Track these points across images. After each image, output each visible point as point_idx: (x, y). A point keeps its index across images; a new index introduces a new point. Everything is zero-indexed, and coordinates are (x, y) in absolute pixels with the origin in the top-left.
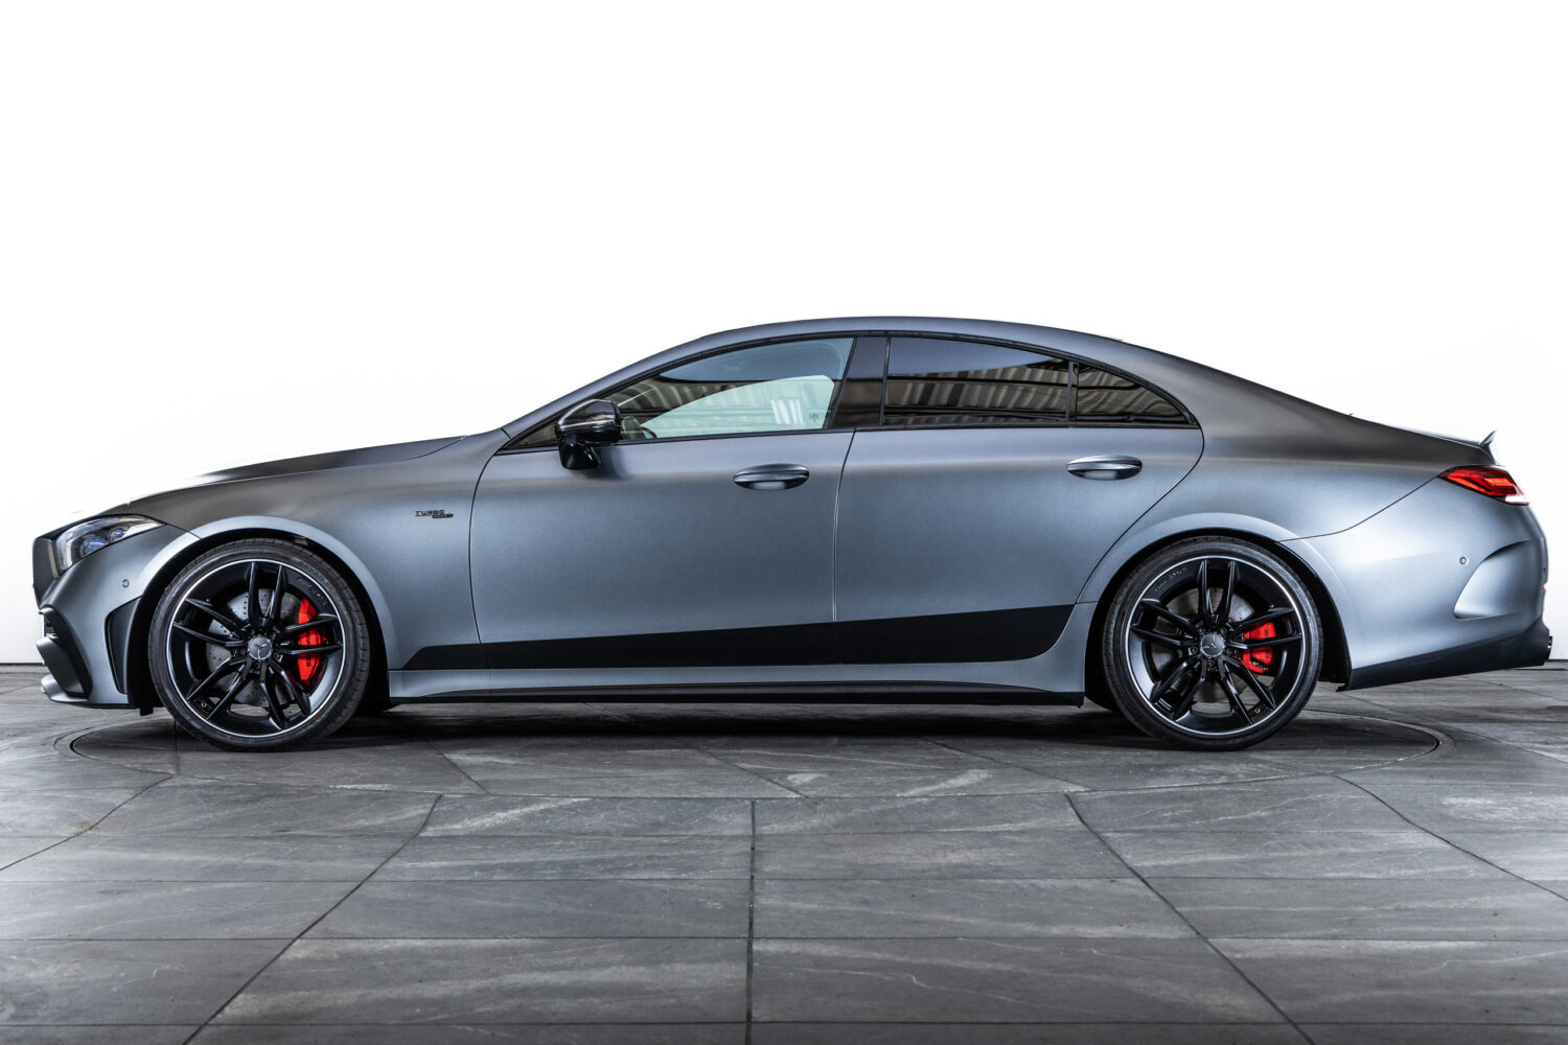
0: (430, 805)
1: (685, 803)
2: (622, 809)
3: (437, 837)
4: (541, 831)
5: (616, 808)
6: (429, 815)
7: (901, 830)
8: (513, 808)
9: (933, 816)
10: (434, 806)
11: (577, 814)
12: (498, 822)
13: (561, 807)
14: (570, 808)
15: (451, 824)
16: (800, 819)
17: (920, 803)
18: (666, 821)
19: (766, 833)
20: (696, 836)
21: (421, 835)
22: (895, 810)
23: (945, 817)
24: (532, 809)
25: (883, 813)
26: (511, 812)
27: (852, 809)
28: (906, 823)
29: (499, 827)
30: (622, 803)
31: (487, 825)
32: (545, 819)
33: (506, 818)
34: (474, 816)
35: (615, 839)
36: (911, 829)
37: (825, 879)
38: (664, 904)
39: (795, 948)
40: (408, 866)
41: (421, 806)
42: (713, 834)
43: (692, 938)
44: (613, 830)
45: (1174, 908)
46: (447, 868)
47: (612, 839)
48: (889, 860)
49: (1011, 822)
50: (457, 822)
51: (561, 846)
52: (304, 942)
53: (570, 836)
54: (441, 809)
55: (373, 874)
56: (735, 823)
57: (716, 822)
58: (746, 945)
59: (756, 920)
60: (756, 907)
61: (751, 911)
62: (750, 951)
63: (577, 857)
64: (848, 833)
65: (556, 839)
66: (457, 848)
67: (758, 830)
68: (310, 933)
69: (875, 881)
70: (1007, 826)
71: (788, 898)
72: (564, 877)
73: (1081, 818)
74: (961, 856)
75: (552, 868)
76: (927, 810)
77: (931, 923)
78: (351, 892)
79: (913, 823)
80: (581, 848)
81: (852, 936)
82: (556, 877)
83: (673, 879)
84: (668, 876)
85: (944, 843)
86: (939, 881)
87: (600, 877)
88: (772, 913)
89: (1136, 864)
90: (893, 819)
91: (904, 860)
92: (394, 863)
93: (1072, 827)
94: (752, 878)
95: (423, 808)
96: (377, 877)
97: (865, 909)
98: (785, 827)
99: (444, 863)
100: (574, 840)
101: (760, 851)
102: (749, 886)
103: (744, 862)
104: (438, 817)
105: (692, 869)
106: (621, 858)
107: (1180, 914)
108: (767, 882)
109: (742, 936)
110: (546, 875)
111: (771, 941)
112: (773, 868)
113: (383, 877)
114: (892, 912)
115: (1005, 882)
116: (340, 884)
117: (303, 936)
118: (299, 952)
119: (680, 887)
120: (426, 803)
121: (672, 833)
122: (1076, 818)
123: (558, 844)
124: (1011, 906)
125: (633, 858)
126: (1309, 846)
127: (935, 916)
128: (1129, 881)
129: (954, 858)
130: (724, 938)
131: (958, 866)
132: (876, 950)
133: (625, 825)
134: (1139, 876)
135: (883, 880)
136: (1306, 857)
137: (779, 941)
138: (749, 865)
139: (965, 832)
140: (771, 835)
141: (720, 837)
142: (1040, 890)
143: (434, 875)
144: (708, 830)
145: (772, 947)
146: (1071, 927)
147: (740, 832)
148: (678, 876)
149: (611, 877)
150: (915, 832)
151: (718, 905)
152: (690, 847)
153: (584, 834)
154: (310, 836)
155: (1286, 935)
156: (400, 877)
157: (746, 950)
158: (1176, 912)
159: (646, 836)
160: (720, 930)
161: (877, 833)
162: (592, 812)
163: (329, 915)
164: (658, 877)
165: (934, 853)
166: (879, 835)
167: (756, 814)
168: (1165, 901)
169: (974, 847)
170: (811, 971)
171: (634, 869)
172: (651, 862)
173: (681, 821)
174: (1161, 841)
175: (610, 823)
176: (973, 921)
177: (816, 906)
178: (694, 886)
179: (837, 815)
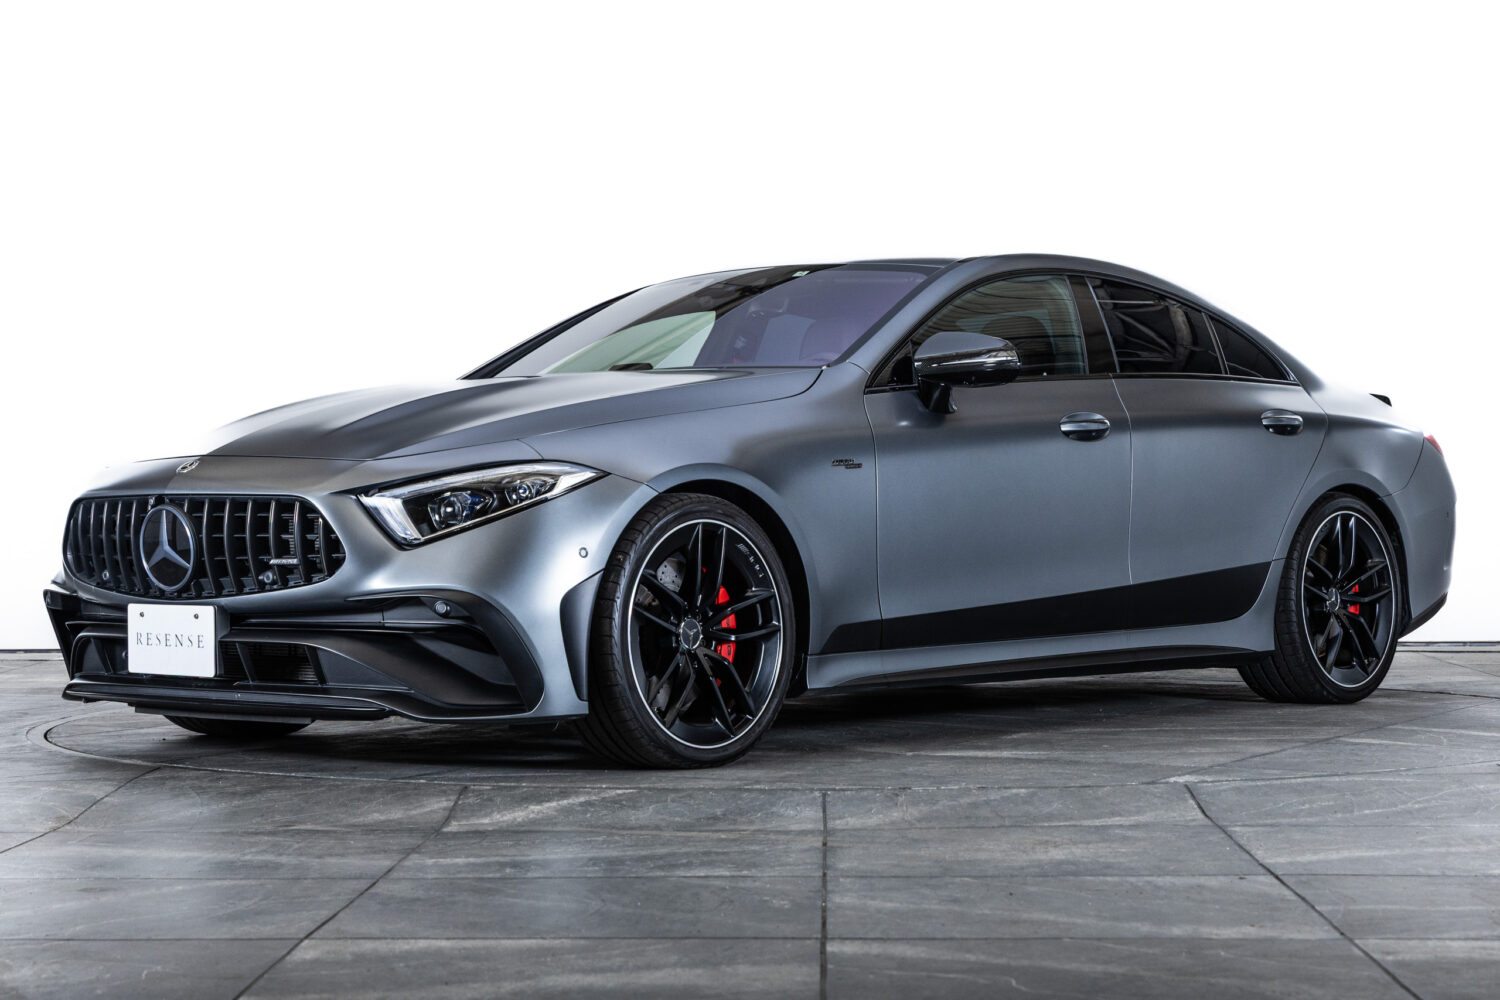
0: (454, 798)
1: (745, 795)
2: (673, 801)
3: (464, 833)
4: (581, 826)
5: (666, 801)
6: (452, 810)
7: (995, 824)
8: (548, 801)
9: (1031, 809)
10: (459, 799)
11: (622, 807)
12: (531, 816)
13: (604, 798)
14: (615, 801)
15: (478, 818)
16: (878, 813)
17: (1017, 795)
18: (724, 815)
19: (840, 827)
20: (759, 830)
21: (445, 830)
22: (987, 803)
23: (1046, 810)
24: (571, 801)
25: (975, 805)
26: (547, 805)
27: (938, 801)
28: (1002, 817)
29: (533, 822)
30: (673, 795)
31: (519, 820)
32: (585, 812)
33: (541, 811)
34: (505, 809)
35: (667, 834)
36: (1007, 823)
37: (908, 877)
38: (723, 903)
39: (875, 949)
40: (430, 864)
41: (444, 799)
42: (779, 829)
43: (756, 938)
44: (663, 824)
45: (1313, 907)
46: (474, 864)
47: (662, 833)
48: (982, 856)
49: (1120, 815)
50: (486, 816)
51: (604, 842)
52: (313, 942)
53: (614, 831)
54: (467, 801)
55: (389, 871)
56: (802, 816)
57: (781, 816)
58: (819, 945)
59: (830, 920)
60: (829, 905)
61: (824, 910)
62: (823, 951)
63: (623, 854)
64: (934, 828)
65: (599, 834)
66: (485, 843)
67: (830, 825)
68: (321, 932)
69: (966, 879)
70: (1117, 820)
71: (865, 897)
72: (609, 875)
73: (1203, 812)
74: (1066, 851)
75: (594, 865)
76: (1025, 802)
77: (1032, 922)
78: (367, 890)
79: (1010, 817)
80: (627, 843)
81: (940, 936)
82: (600, 875)
83: (733, 877)
84: (728, 874)
85: (1045, 838)
86: (1041, 879)
87: (650, 874)
88: (848, 912)
89: (1269, 861)
90: (985, 812)
91: (998, 856)
92: (414, 860)
93: (1194, 820)
94: (825, 875)
95: (447, 800)
96: (394, 875)
97: (956, 908)
98: (861, 821)
99: (472, 860)
100: (620, 835)
101: (832, 847)
102: (821, 884)
103: (817, 858)
104: (462, 810)
105: (755, 865)
106: (674, 854)
107: (1320, 914)
108: (841, 880)
109: (815, 936)
110: (586, 872)
111: (847, 942)
112: (848, 864)
113: (402, 875)
114: (987, 912)
115: (1116, 879)
116: (355, 882)
117: (313, 936)
118: (307, 952)
119: (741, 884)
120: (449, 795)
121: (732, 827)
122: (1198, 810)
123: (600, 839)
124: (1124, 904)
125: (687, 854)
126: (1469, 841)
127: (1036, 916)
128: (1262, 878)
129: (1057, 854)
130: (793, 938)
131: (1061, 863)
132: (969, 951)
133: (677, 819)
134: (1272, 873)
135: (975, 877)
136: (1466, 853)
137: (857, 942)
138: (821, 862)
139: (1070, 826)
140: (844, 830)
141: (787, 833)
142: (1158, 888)
143: (459, 872)
144: (773, 825)
145: (850, 948)
146: (1195, 927)
147: (810, 826)
148: (738, 873)
149: (663, 874)
150: (1011, 826)
151: (786, 904)
152: (751, 843)
153: (632, 828)
154: (318, 831)
155: (1446, 936)
156: (421, 875)
157: (818, 951)
158: (1316, 911)
159: (700, 831)
160: (788, 929)
161: (967, 827)
162: (640, 804)
163: (341, 914)
164: (716, 874)
165: (1033, 848)
166: (969, 830)
167: (828, 807)
168: (1303, 899)
169: (1081, 842)
170: (895, 973)
171: (689, 865)
172: (708, 859)
173: (741, 815)
174: (1297, 836)
175: (660, 817)
176: (1079, 921)
177: (898, 905)
178: (757, 884)
179: (921, 808)
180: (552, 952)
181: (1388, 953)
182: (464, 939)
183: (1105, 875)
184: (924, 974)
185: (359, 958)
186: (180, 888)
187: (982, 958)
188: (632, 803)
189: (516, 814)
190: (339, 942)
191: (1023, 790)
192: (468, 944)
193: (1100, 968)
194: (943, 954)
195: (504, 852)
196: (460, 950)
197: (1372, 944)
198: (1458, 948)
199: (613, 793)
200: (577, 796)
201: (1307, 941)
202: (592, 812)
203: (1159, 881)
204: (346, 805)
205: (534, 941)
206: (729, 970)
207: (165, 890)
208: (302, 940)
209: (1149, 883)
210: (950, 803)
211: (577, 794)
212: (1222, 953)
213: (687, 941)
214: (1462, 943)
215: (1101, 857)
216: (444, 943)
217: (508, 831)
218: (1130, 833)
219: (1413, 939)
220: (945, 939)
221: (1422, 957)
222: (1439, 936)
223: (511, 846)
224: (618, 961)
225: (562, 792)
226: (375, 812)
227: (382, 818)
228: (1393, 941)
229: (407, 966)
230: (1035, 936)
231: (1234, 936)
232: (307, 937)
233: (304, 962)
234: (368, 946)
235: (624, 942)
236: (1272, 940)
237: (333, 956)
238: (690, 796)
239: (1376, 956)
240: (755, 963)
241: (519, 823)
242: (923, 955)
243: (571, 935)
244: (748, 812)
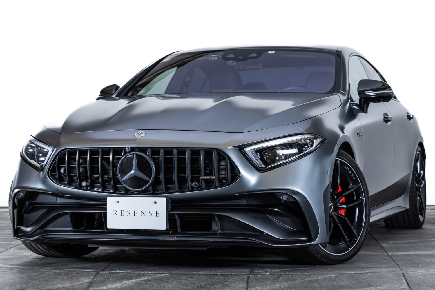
0: (92, 277)
1: (215, 277)
2: (184, 279)
5: (181, 279)
6: (91, 283)
8: (132, 279)
9: (335, 283)
10: (94, 278)
11: (163, 282)
12: (124, 285)
13: (155, 278)
14: (160, 279)
15: (102, 286)
16: (270, 285)
17: (330, 277)
18: (205, 285)
22: (317, 281)
23: (342, 284)
24: (141, 279)
25: (311, 282)
27: (296, 280)
28: (322, 287)
30: (184, 277)
31: (119, 287)
32: (146, 284)
33: (128, 284)
34: (113, 283)
41: (88, 278)
50: (105, 285)
54: (98, 279)
57: (229, 286)
73: (408, 285)
76: (332, 281)
79: (326, 287)
90: (316, 285)
95: (89, 279)
104: (95, 283)
122: (406, 284)
162: (170, 281)
167: (249, 282)
173: (212, 285)
175: (178, 286)
179: (288, 283)
188: (167, 280)
189: (118, 285)
191: (333, 275)
199: (159, 276)
200: (144, 277)
202: (150, 284)
204: (46, 281)
210: (301, 281)
211: (144, 275)
225: (138, 275)
226: (59, 284)
227: (61, 286)
238: (192, 277)
244: (215, 284)
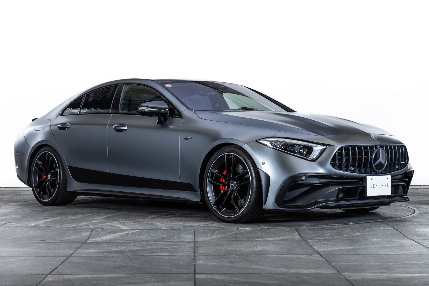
0: (90, 232)
1: (172, 231)
2: (152, 233)
3: (93, 242)
4: (126, 240)
5: (150, 233)
6: (90, 236)
7: (243, 239)
8: (117, 233)
9: (252, 235)
10: (91, 232)
11: (138, 235)
12: (112, 237)
13: (133, 232)
14: (135, 233)
15: (97, 238)
16: (210, 236)
18: (166, 237)
19: (199, 240)
20: (176, 242)
21: (87, 242)
22: (240, 233)
23: (257, 235)
24: (123, 233)
25: (237, 234)
26: (116, 234)
27: (226, 233)
28: (244, 238)
29: (112, 239)
30: (152, 231)
31: (109, 239)
32: (127, 236)
33: (115, 236)
34: (104, 236)
35: (150, 243)
36: (246, 239)
37: (218, 255)
38: (166, 263)
39: (209, 277)
40: (84, 252)
41: (87, 233)
42: (182, 241)
43: (176, 274)
44: (149, 240)
45: (330, 264)
46: (96, 252)
47: (149, 243)
48: (239, 249)
49: (278, 237)
50: (99, 237)
51: (133, 245)
52: (51, 275)
53: (135, 242)
54: (94, 233)
55: (72, 254)
56: (189, 238)
57: (183, 237)
58: (193, 276)
59: (196, 268)
60: (196, 264)
61: (195, 265)
62: (195, 277)
63: (138, 249)
64: (225, 241)
65: (131, 243)
66: (99, 246)
67: (196, 240)
68: (53, 273)
69: (234, 256)
70: (276, 238)
71: (206, 261)
72: (134, 255)
73: (300, 236)
74: (262, 248)
75: (130, 252)
76: (251, 233)
77: (252, 268)
78: (66, 260)
79: (246, 237)
80: (139, 245)
81: (227, 273)
82: (132, 255)
83: (169, 255)
84: (168, 254)
85: (256, 244)
86: (255, 256)
87: (146, 255)
88: (201, 266)
89: (318, 250)
90: (240, 236)
91: (244, 249)
92: (79, 251)
93: (297, 238)
94: (195, 255)
95: (88, 233)
96: (73, 255)
97: (231, 264)
98: (205, 239)
99: (95, 251)
100: (137, 243)
101: (197, 246)
102: (194, 257)
103: (192, 250)
104: (92, 236)
105: (175, 252)
106: (152, 249)
107: (332, 266)
108: (200, 256)
109: (192, 273)
110: (128, 254)
111: (201, 275)
112: (201, 252)
113: (76, 255)
114: (240, 265)
115: (276, 256)
116: (62, 257)
117: (51, 274)
118: (49, 279)
119: (171, 258)
120: (89, 231)
121: (169, 241)
123: (132, 244)
124: (278, 263)
125: (156, 249)
126: (373, 244)
127: (254, 267)
128: (316, 255)
129: (260, 248)
130: (186, 274)
131: (261, 251)
132: (235, 277)
133: (153, 238)
134: (319, 254)
135: (237, 255)
136: (372, 248)
137: (204, 275)
138: (194, 251)
139: (263, 240)
140: (200, 241)
141: (184, 242)
142: (288, 258)
143: (92, 254)
144: (180, 240)
145: (202, 277)
146: (298, 270)
147: (190, 240)
148: (171, 254)
149: (149, 255)
150: (247, 240)
151: (184, 263)
152: (174, 245)
153: (140, 241)
154: (51, 242)
155: (366, 272)
156: (81, 255)
157: (193, 277)
158: (331, 265)
159: (160, 242)
160: (185, 271)
161: (234, 240)
162: (142, 234)
163: (59, 267)
164: (164, 255)
165: (253, 247)
166: (235, 241)
167: (196, 234)
168: (328, 261)
169: (266, 245)
170: (215, 284)
171: (157, 252)
172: (162, 250)
173: (171, 237)
174: (326, 243)
175: (148, 238)
176: (266, 268)
177: (216, 264)
178: (176, 257)
179: (222, 235)
180: (119, 278)
181: (351, 277)
182: (93, 274)
183: (273, 254)
184: (223, 284)
185: (64, 280)
186: (13, 259)
187: (239, 279)
189: (108, 237)
190: (59, 275)
191: (250, 230)
192: (95, 276)
193: (271, 282)
194: (228, 278)
195: (104, 248)
196: (93, 278)
197: (346, 274)
198: (370, 276)
201: (329, 273)
203: (288, 256)
205: (114, 275)
206: (168, 283)
207: (8, 260)
208: (48, 275)
209: (285, 257)
210: (229, 233)
211: (125, 231)
212: (305, 277)
213: (156, 275)
214: (371, 274)
215: (272, 249)
216: (88, 276)
217: (105, 242)
218: (280, 242)
219: (357, 273)
220: (229, 274)
221: (360, 278)
222: (365, 272)
223: (106, 246)
224: (137, 280)
225: (121, 231)
226: (67, 236)
227: (70, 238)
228: (352, 274)
229: (78, 283)
230: (254, 273)
231: (308, 272)
232: (49, 274)
233: (48, 281)
234: (67, 277)
235: (139, 275)
236: (319, 273)
237: (57, 280)
238: (157, 232)
239: (348, 278)
240: (176, 281)
241: (109, 240)
242: (222, 278)
243: (124, 273)
244: (173, 236)
